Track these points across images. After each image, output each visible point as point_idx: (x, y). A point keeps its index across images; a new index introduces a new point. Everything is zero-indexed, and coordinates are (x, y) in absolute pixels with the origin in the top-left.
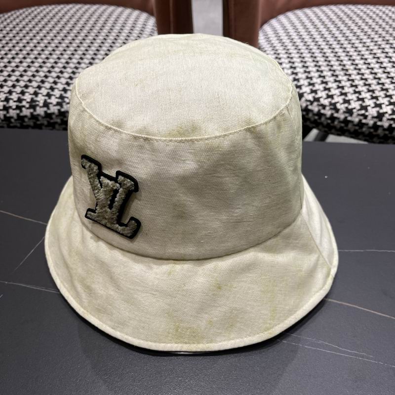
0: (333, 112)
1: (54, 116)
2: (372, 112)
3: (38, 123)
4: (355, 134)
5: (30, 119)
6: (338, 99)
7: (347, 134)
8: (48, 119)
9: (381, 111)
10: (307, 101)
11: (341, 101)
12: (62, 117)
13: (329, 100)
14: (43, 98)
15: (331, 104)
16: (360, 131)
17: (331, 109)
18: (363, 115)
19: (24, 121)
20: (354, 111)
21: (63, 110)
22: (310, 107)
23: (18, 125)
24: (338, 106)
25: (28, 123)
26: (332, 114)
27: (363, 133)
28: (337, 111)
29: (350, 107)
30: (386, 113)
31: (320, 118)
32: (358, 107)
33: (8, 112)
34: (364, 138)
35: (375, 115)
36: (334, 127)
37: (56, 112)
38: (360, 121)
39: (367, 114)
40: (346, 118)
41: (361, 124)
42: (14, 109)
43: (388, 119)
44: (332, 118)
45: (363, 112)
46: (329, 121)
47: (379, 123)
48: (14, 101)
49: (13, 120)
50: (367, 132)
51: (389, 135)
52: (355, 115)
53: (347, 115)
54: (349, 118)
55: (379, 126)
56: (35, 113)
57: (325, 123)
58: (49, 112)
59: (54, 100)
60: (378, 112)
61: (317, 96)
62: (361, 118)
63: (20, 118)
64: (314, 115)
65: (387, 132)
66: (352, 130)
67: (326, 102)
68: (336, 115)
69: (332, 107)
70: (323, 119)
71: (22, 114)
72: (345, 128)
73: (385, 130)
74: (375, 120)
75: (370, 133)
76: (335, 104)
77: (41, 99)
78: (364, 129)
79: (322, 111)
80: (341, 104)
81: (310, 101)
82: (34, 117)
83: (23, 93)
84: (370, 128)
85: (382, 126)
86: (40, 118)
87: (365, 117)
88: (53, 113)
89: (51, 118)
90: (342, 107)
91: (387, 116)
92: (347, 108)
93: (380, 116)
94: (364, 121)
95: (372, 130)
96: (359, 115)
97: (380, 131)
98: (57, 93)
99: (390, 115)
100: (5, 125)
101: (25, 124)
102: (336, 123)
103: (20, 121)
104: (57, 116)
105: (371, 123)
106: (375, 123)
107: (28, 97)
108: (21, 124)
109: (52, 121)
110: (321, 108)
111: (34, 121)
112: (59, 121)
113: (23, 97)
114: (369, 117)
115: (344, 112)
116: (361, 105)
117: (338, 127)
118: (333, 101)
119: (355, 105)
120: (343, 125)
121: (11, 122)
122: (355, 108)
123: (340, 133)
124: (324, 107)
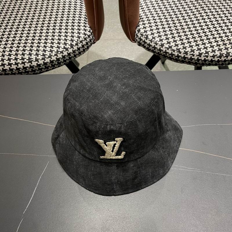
0: (178, 53)
1: (41, 65)
2: (196, 53)
3: (34, 69)
4: (189, 63)
5: (29, 68)
6: (181, 47)
7: (185, 63)
8: (39, 67)
9: (201, 52)
11: (182, 48)
12: (45, 65)
13: (177, 47)
14: (35, 56)
15: (177, 49)
16: (191, 62)
17: (177, 52)
18: (192, 54)
19: (27, 69)
20: (188, 52)
21: (45, 62)
22: (167, 51)
23: (24, 71)
24: (181, 50)
25: (29, 70)
26: (178, 54)
27: (192, 62)
28: (180, 53)
29: (186, 51)
30: (203, 53)
31: (172, 56)
32: (190, 51)
33: (18, 66)
34: (193, 64)
35: (198, 54)
36: (179, 60)
37: (42, 63)
38: (191, 57)
39: (194, 54)
40: (185, 56)
41: (191, 59)
42: (21, 64)
43: (204, 56)
44: (178, 56)
45: (192, 53)
46: (177, 58)
47: (200, 58)
48: (20, 60)
49: (21, 69)
50: (194, 62)
51: (204, 63)
52: (189, 54)
53: (185, 55)
54: (186, 56)
55: (200, 59)
56: (32, 65)
57: (175, 58)
58: (39, 63)
59: (40, 57)
60: (199, 53)
61: (170, 45)
62: (192, 56)
63: (25, 68)
64: (169, 54)
65: (203, 62)
66: (187, 61)
67: (175, 48)
68: (180, 55)
69: (178, 51)
70: (174, 56)
71: (25, 66)
72: (184, 60)
73: (202, 61)
74: (198, 57)
75: (196, 62)
76: (179, 49)
77: (33, 57)
78: (193, 61)
79: (173, 53)
80: (182, 49)
81: (167, 48)
82: (31, 67)
83: (23, 54)
84: (196, 60)
85: (201, 59)
86: (35, 67)
87: (193, 55)
88: (41, 64)
89: (40, 67)
90: (182, 51)
91: (203, 54)
92: (185, 51)
93: (200, 55)
94: (193, 57)
95: (197, 61)
96: (190, 54)
97: (200, 62)
98: (41, 53)
99: (205, 54)
100: (17, 72)
101: (27, 70)
102: (180, 58)
103: (25, 70)
104: (43, 65)
105: (196, 58)
106: (198, 58)
107: (27, 57)
108: (25, 71)
109: (40, 68)
110: (172, 51)
111: (32, 69)
112: (44, 67)
113: (24, 57)
114: (195, 55)
115: (184, 53)
116: (191, 50)
117: (181, 60)
118: (178, 48)
119: (188, 49)
120: (183, 59)
121: (20, 70)
122: (188, 51)
123: (182, 62)
124: (174, 51)
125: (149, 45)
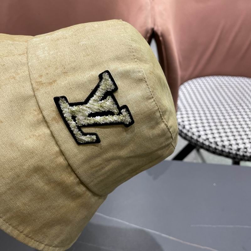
9: (239, 147)
10: (203, 139)
13: (214, 139)
17: (215, 144)
39: (232, 148)
47: (238, 153)
52: (226, 148)
54: (224, 150)
61: (208, 137)
62: (229, 150)
68: (217, 147)
73: (241, 156)
80: (220, 142)
115: (221, 147)
116: (229, 143)
118: (216, 141)
122: (226, 145)
124: (211, 143)
125: (186, 135)
